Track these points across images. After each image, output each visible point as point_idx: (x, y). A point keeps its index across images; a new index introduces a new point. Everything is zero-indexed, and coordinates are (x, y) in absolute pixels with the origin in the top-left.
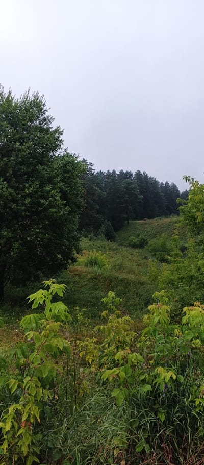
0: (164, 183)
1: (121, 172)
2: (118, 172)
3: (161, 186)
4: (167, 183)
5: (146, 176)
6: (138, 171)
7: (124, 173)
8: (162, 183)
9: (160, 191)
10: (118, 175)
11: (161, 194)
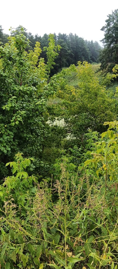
0: (90, 42)
1: (59, 34)
2: (57, 35)
3: (89, 44)
4: (92, 42)
5: (76, 37)
6: (71, 33)
7: (61, 35)
8: (89, 41)
9: (86, 47)
10: (58, 36)
11: (86, 49)
